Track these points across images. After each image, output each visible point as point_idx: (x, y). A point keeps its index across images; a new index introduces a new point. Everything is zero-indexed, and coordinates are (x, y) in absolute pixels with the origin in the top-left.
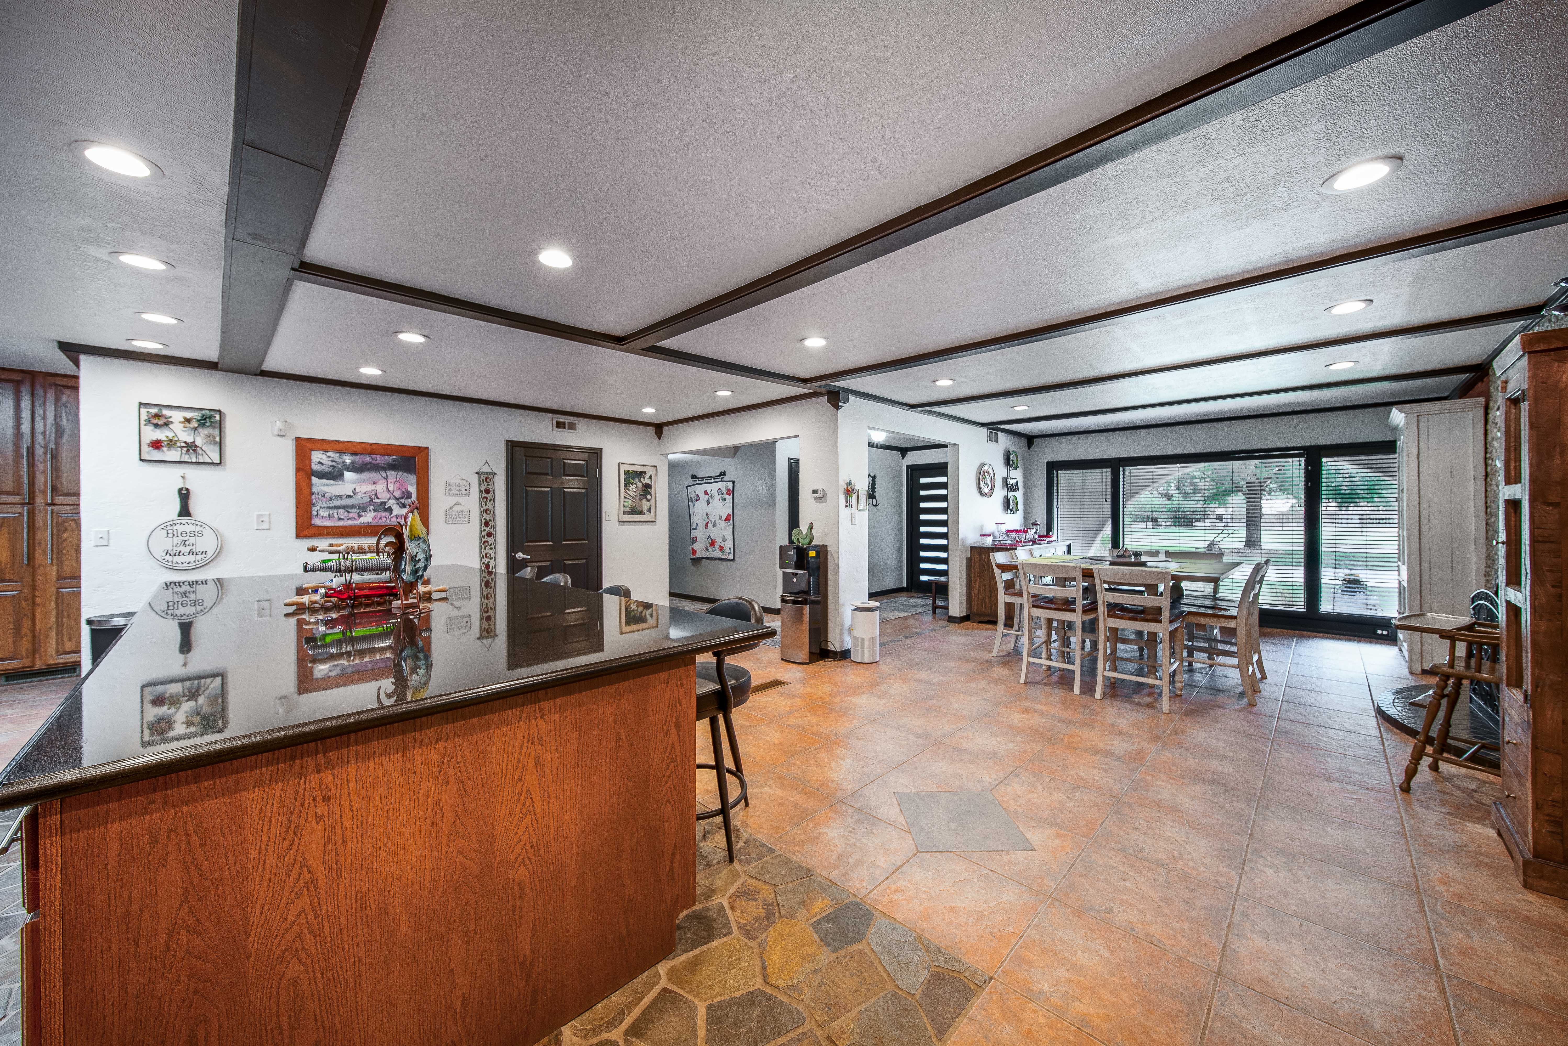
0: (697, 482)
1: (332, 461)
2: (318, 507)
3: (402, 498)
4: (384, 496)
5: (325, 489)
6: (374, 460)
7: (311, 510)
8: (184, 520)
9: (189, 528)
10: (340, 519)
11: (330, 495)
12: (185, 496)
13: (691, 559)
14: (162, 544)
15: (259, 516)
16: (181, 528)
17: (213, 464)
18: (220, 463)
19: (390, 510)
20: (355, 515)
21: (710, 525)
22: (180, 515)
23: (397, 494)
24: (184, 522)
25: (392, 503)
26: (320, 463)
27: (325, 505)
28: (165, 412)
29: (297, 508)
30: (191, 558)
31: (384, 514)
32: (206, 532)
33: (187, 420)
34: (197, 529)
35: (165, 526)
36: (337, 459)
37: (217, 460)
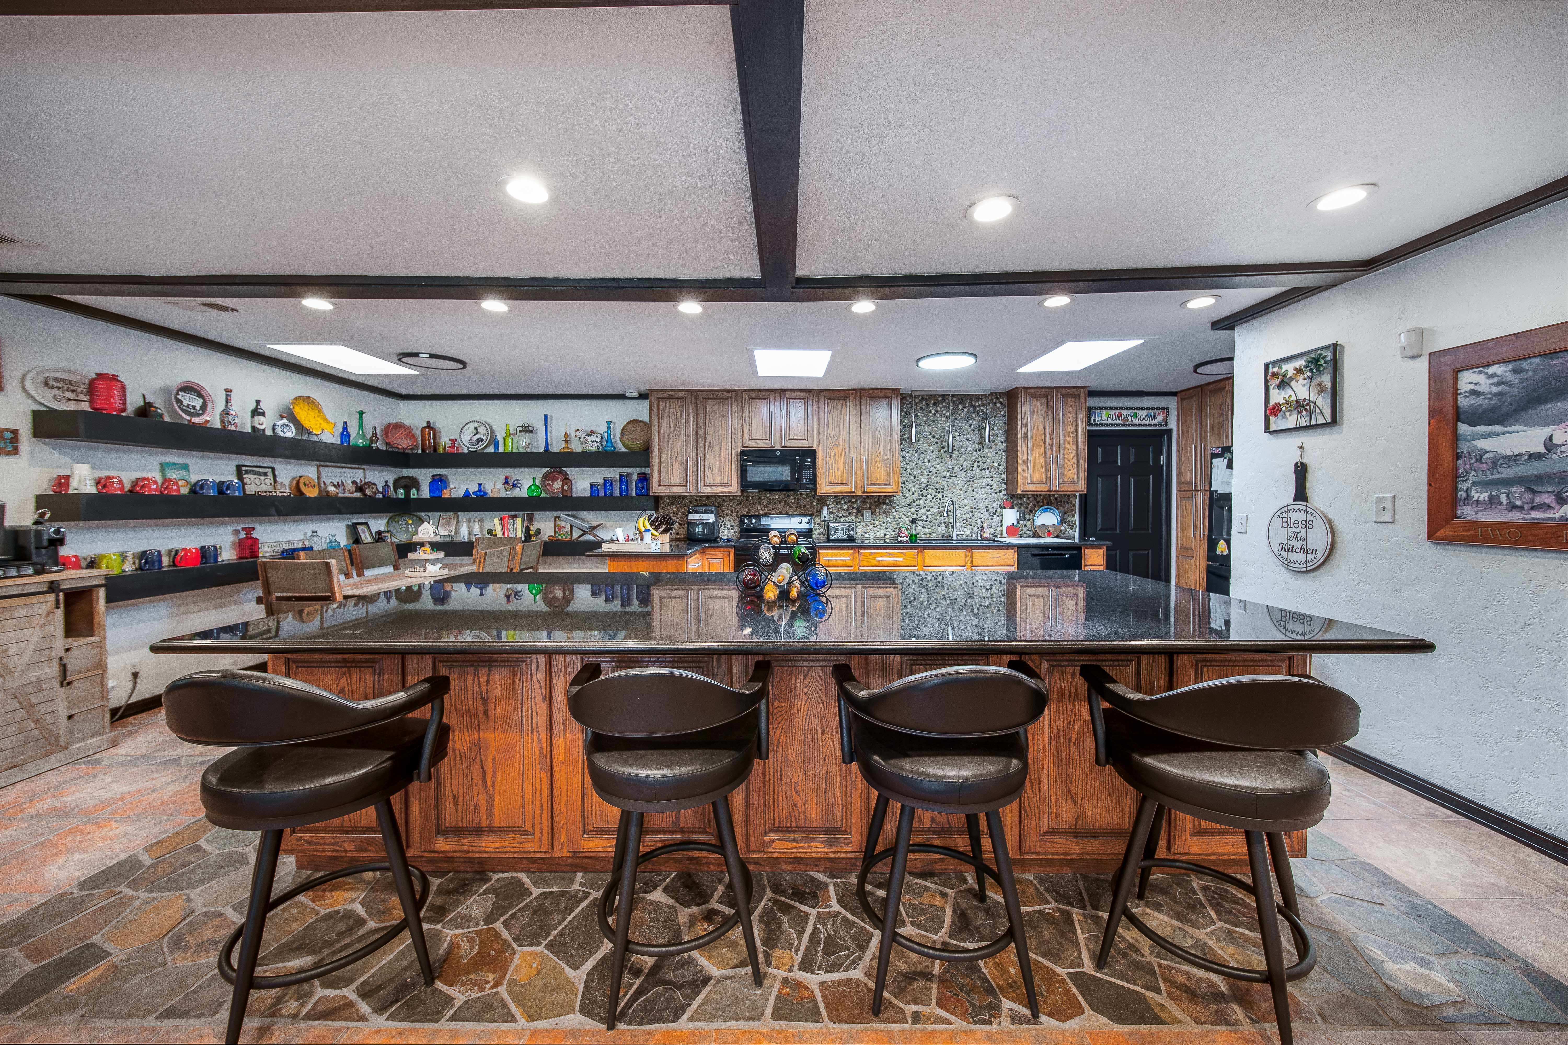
1: (1498, 384)
2: (1469, 483)
5: (1482, 444)
7: (1455, 489)
8: (1301, 505)
9: (1300, 516)
10: (1513, 507)
11: (1492, 455)
12: (1301, 471)
14: (1280, 535)
15: (1380, 500)
16: (1294, 516)
17: (1326, 425)
18: (1334, 422)
20: (1549, 499)
22: (1296, 499)
24: (1296, 507)
26: (1474, 393)
27: (1483, 478)
28: (1285, 367)
29: (1430, 485)
30: (1301, 557)
32: (1318, 523)
33: (1299, 371)
34: (1310, 518)
35: (1282, 513)
36: (1509, 377)
37: (1329, 420)
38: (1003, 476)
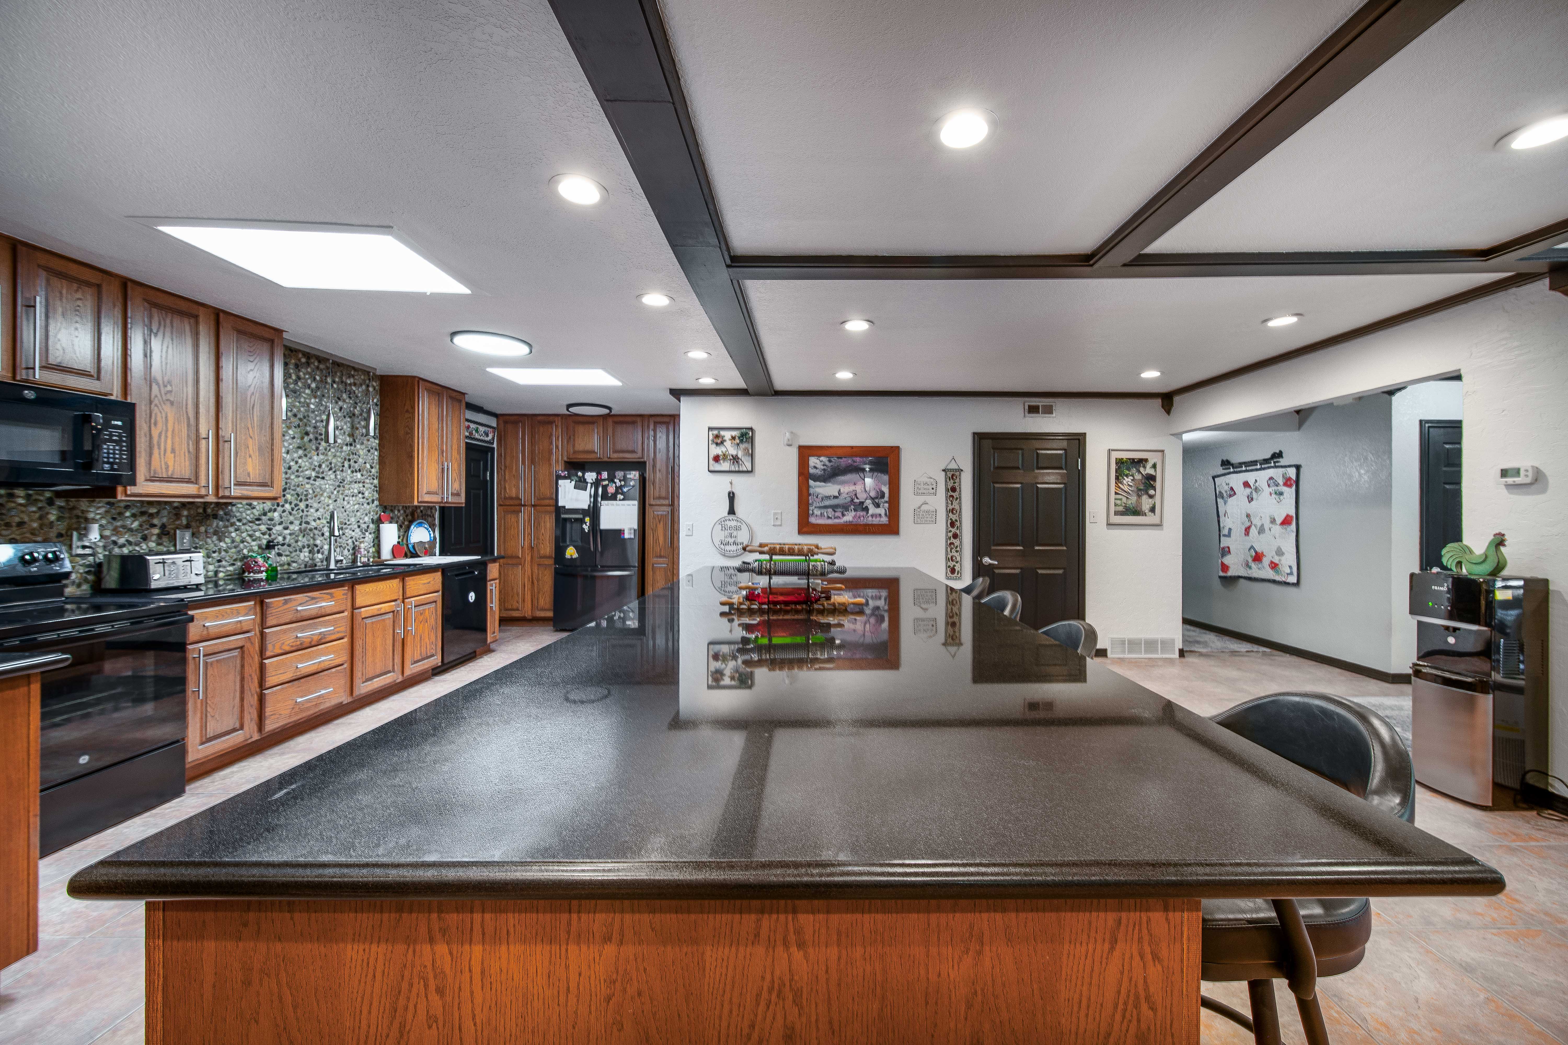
0: (1232, 470)
1: (823, 465)
2: (814, 507)
3: (877, 498)
4: (862, 496)
5: (818, 490)
6: (854, 462)
7: (808, 510)
8: (731, 517)
9: (733, 523)
10: (829, 518)
11: (821, 496)
12: (732, 497)
13: (1220, 577)
14: (720, 535)
15: (775, 514)
16: (729, 523)
18: (752, 471)
19: (866, 509)
20: (839, 514)
21: (1253, 531)
22: (729, 513)
23: (873, 494)
24: (731, 519)
25: (868, 502)
26: (815, 468)
27: (818, 505)
28: (722, 433)
29: (799, 508)
30: (734, 548)
31: (862, 513)
32: (744, 527)
33: (733, 438)
34: (739, 524)
35: (722, 522)
36: (827, 463)
37: (750, 469)
38: (376, 481)
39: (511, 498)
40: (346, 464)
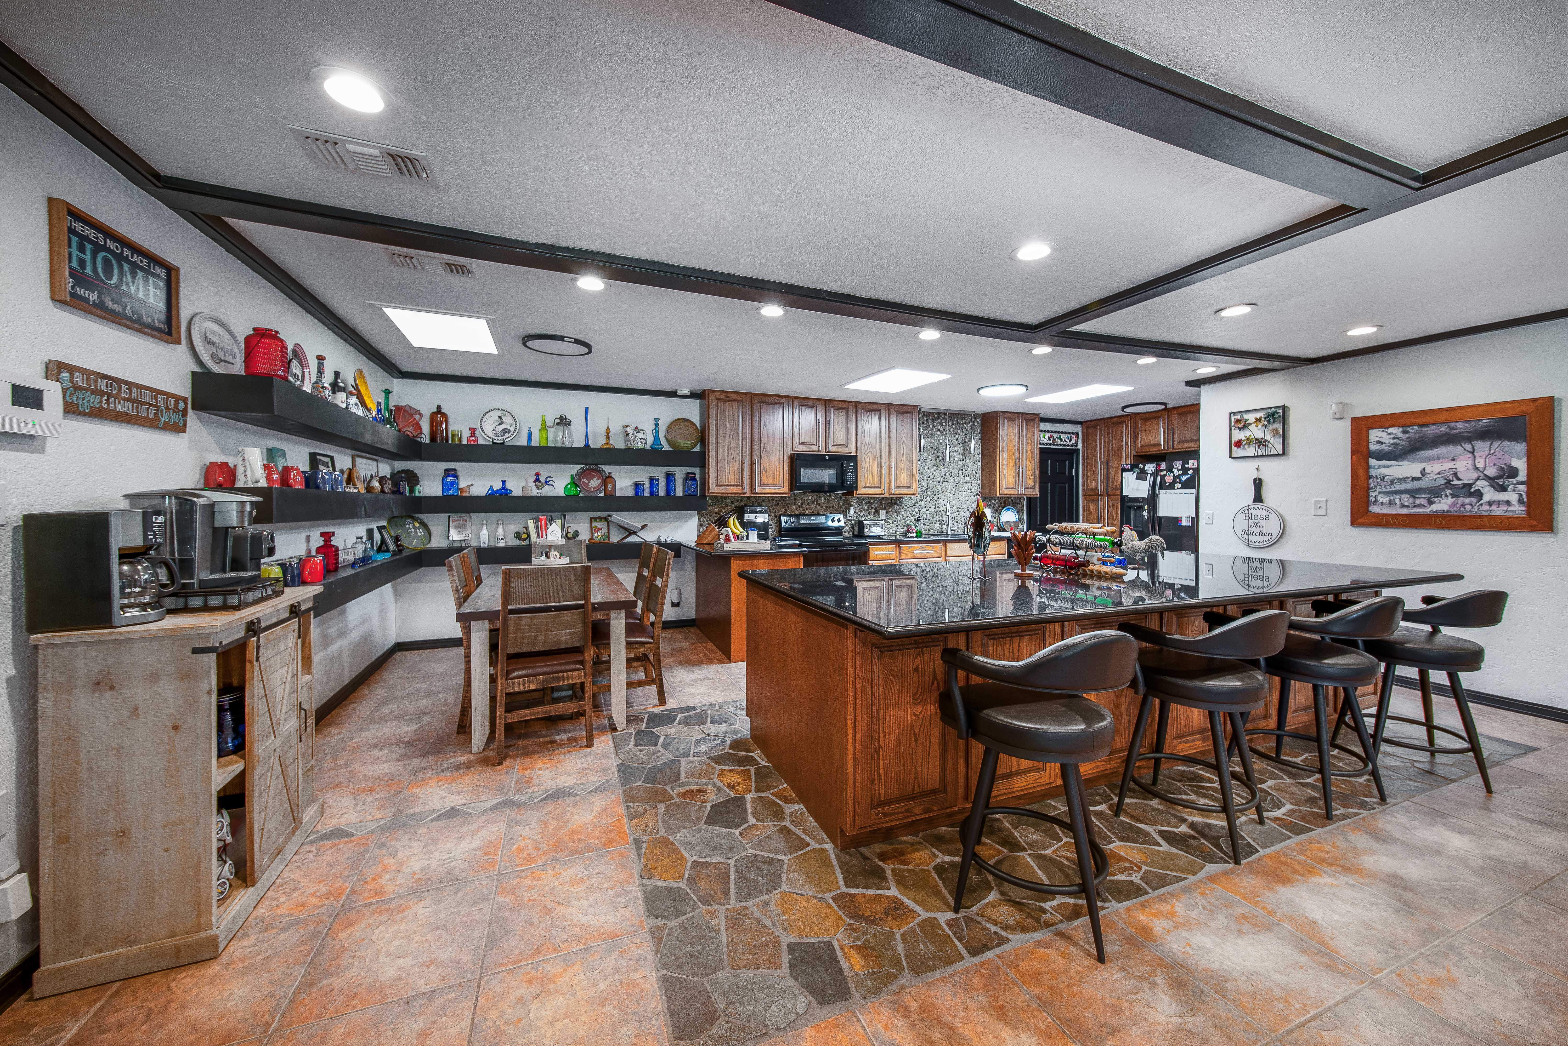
1: (1394, 438)
2: (1377, 493)
3: (1500, 477)
4: (1468, 476)
5: (1385, 471)
6: (1453, 429)
7: (1368, 496)
8: (1258, 505)
9: (1260, 512)
10: (1403, 506)
11: (1390, 478)
12: (1258, 484)
14: (1243, 524)
15: (1317, 502)
16: (1254, 512)
17: (1278, 455)
18: (1284, 453)
19: (1479, 494)
20: (1424, 502)
22: (1254, 501)
23: (1491, 472)
24: (1256, 507)
25: (1481, 484)
26: (1379, 442)
27: (1385, 490)
28: (1246, 416)
29: (1352, 493)
30: (1261, 538)
31: (1467, 500)
32: (1273, 516)
33: (1258, 420)
34: (1266, 513)
35: (1245, 509)
36: (1400, 435)
37: (1281, 452)
38: (979, 482)
39: (1091, 489)
40: (960, 472)
